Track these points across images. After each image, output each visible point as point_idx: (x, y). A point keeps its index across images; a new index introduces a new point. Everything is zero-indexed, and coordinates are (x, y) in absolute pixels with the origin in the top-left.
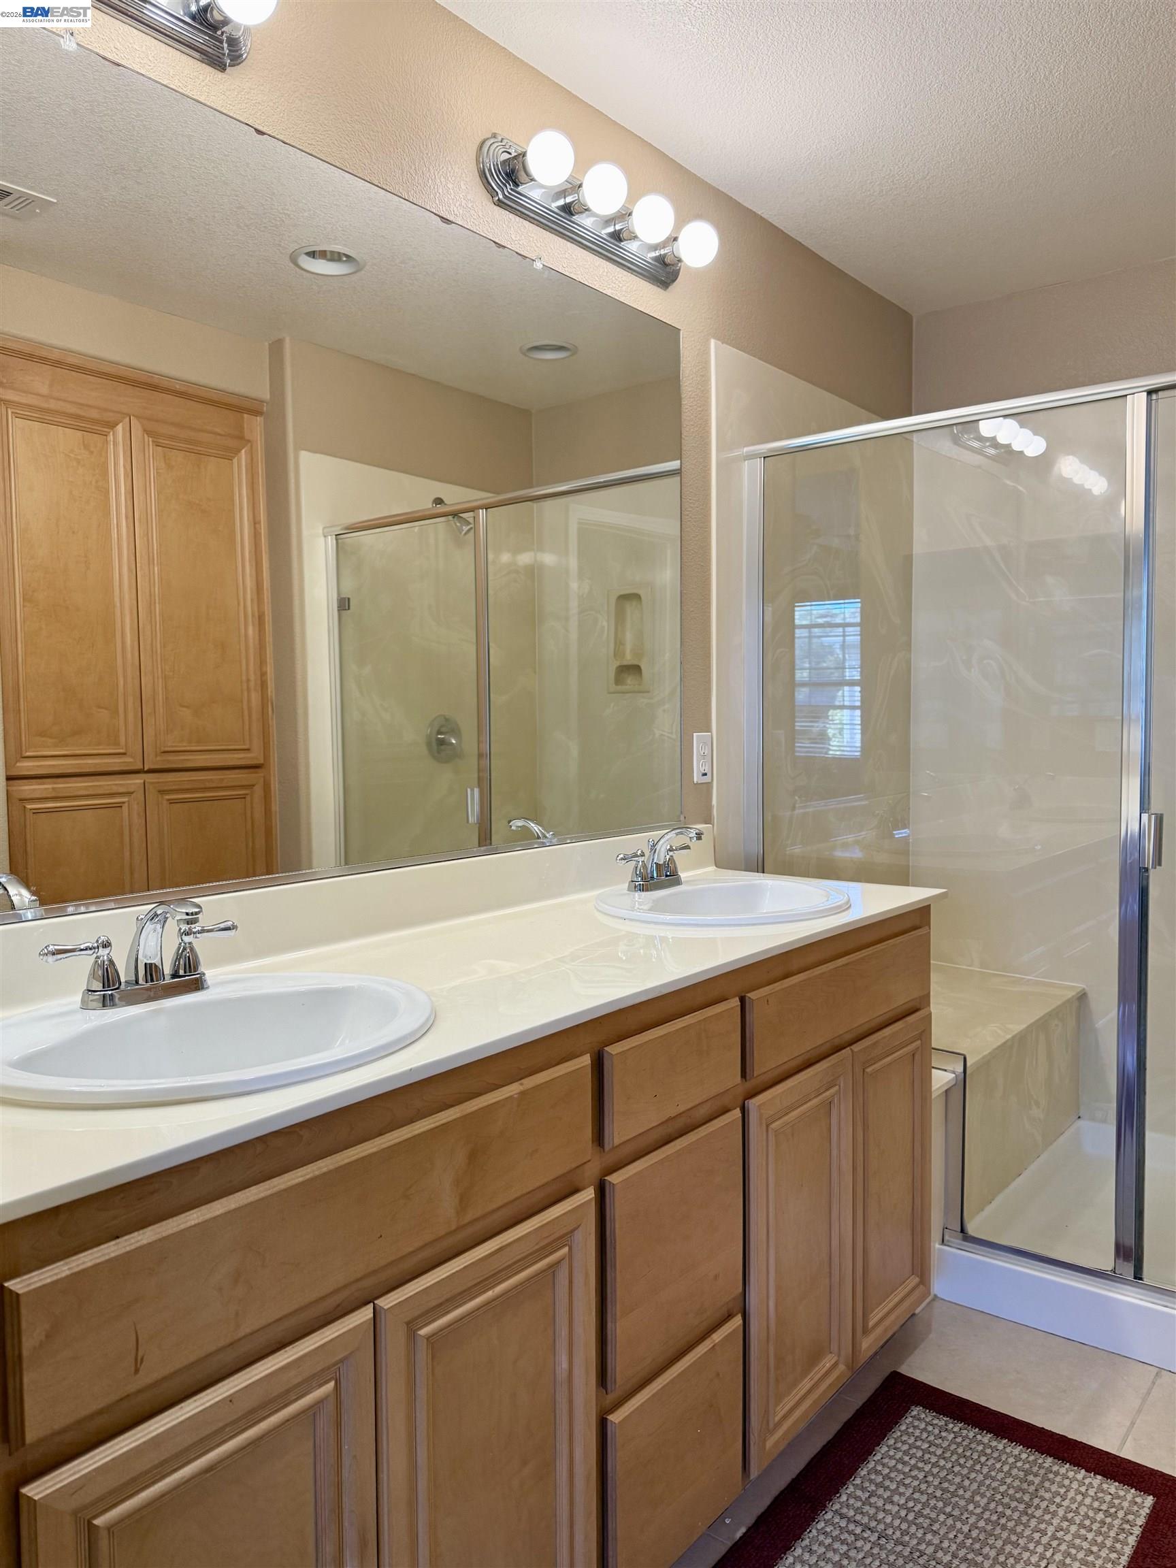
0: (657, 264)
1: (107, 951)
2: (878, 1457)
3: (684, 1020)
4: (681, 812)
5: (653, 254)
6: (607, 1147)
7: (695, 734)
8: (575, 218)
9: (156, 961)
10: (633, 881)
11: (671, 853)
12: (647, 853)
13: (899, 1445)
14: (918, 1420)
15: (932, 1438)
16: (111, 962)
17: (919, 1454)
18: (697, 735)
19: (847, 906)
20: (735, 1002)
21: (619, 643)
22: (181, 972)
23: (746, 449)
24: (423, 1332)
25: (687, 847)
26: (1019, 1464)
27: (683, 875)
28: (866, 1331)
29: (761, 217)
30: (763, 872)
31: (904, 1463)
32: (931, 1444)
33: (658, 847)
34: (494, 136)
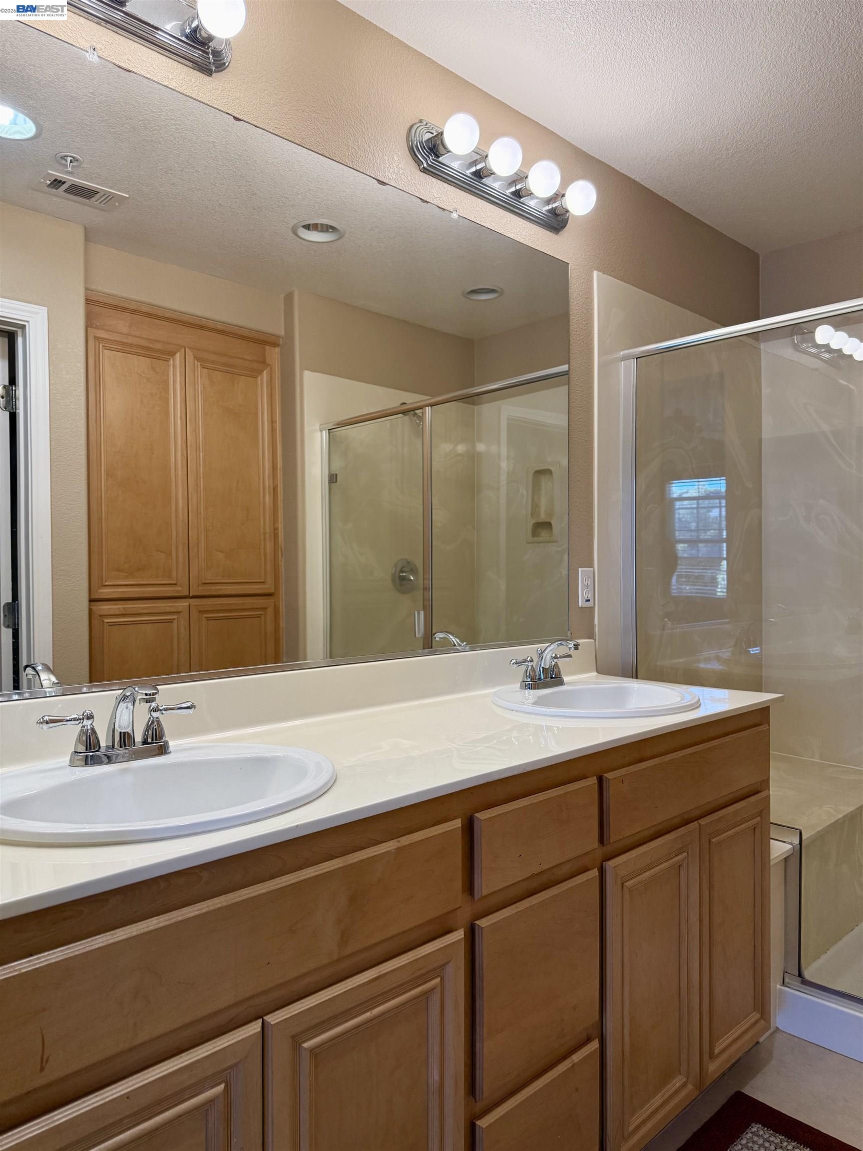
0: (550, 215)
1: (90, 722)
3: (546, 793)
4: (568, 629)
5: (547, 208)
6: (477, 896)
7: (579, 569)
8: (484, 181)
9: (129, 730)
10: (524, 681)
11: (556, 660)
12: (536, 659)
14: (758, 1137)
16: (93, 729)
18: (582, 570)
19: (697, 706)
20: (593, 781)
21: (535, 506)
22: (149, 740)
23: (622, 353)
24: (305, 1045)
25: (570, 656)
27: (566, 679)
28: (712, 1056)
29: (635, 181)
30: (637, 678)
33: (545, 654)
34: (421, 121)
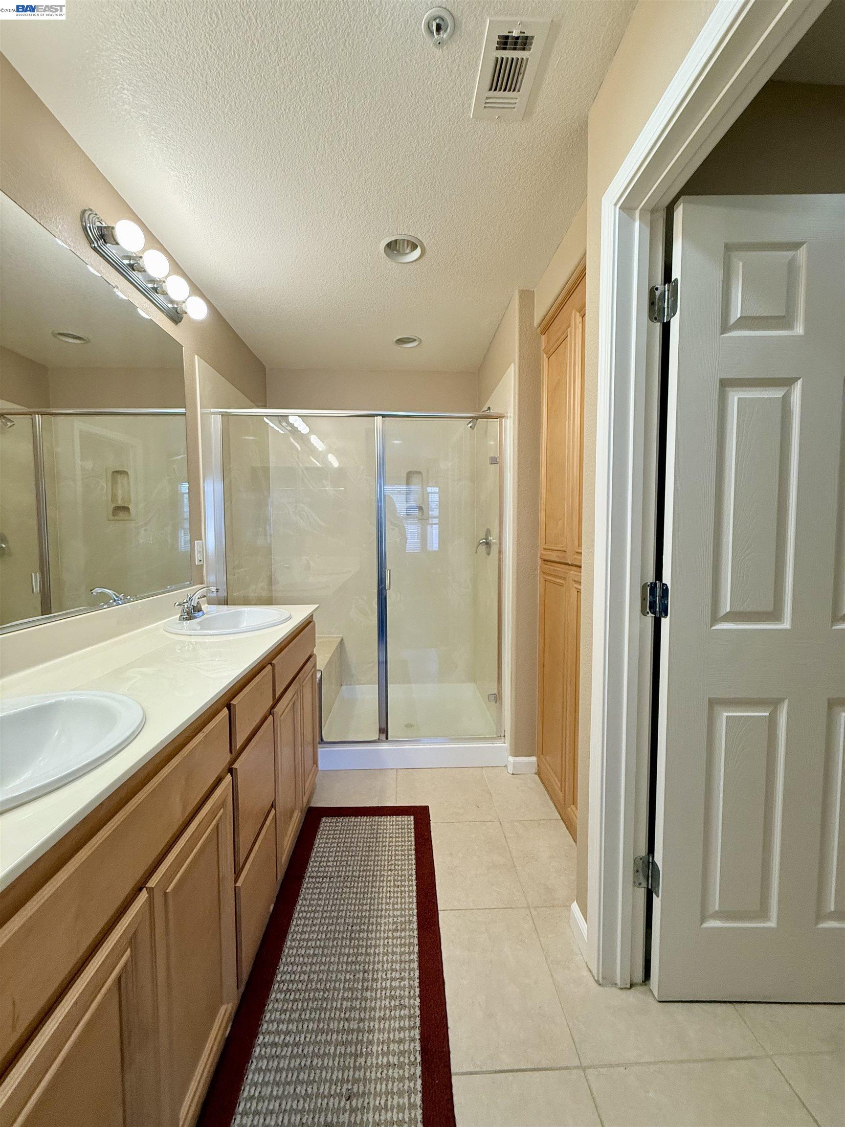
0: (173, 310)
2: (316, 846)
3: (255, 680)
5: (172, 305)
6: (234, 750)
7: (196, 542)
8: (134, 271)
10: (182, 616)
11: (198, 599)
12: (188, 601)
13: (322, 837)
14: (326, 823)
15: (334, 828)
17: (332, 836)
19: (291, 617)
20: (270, 667)
21: (114, 497)
23: (213, 410)
24: (168, 890)
26: (368, 824)
27: (204, 610)
31: (328, 843)
32: (334, 830)
33: (194, 597)
34: (91, 210)
